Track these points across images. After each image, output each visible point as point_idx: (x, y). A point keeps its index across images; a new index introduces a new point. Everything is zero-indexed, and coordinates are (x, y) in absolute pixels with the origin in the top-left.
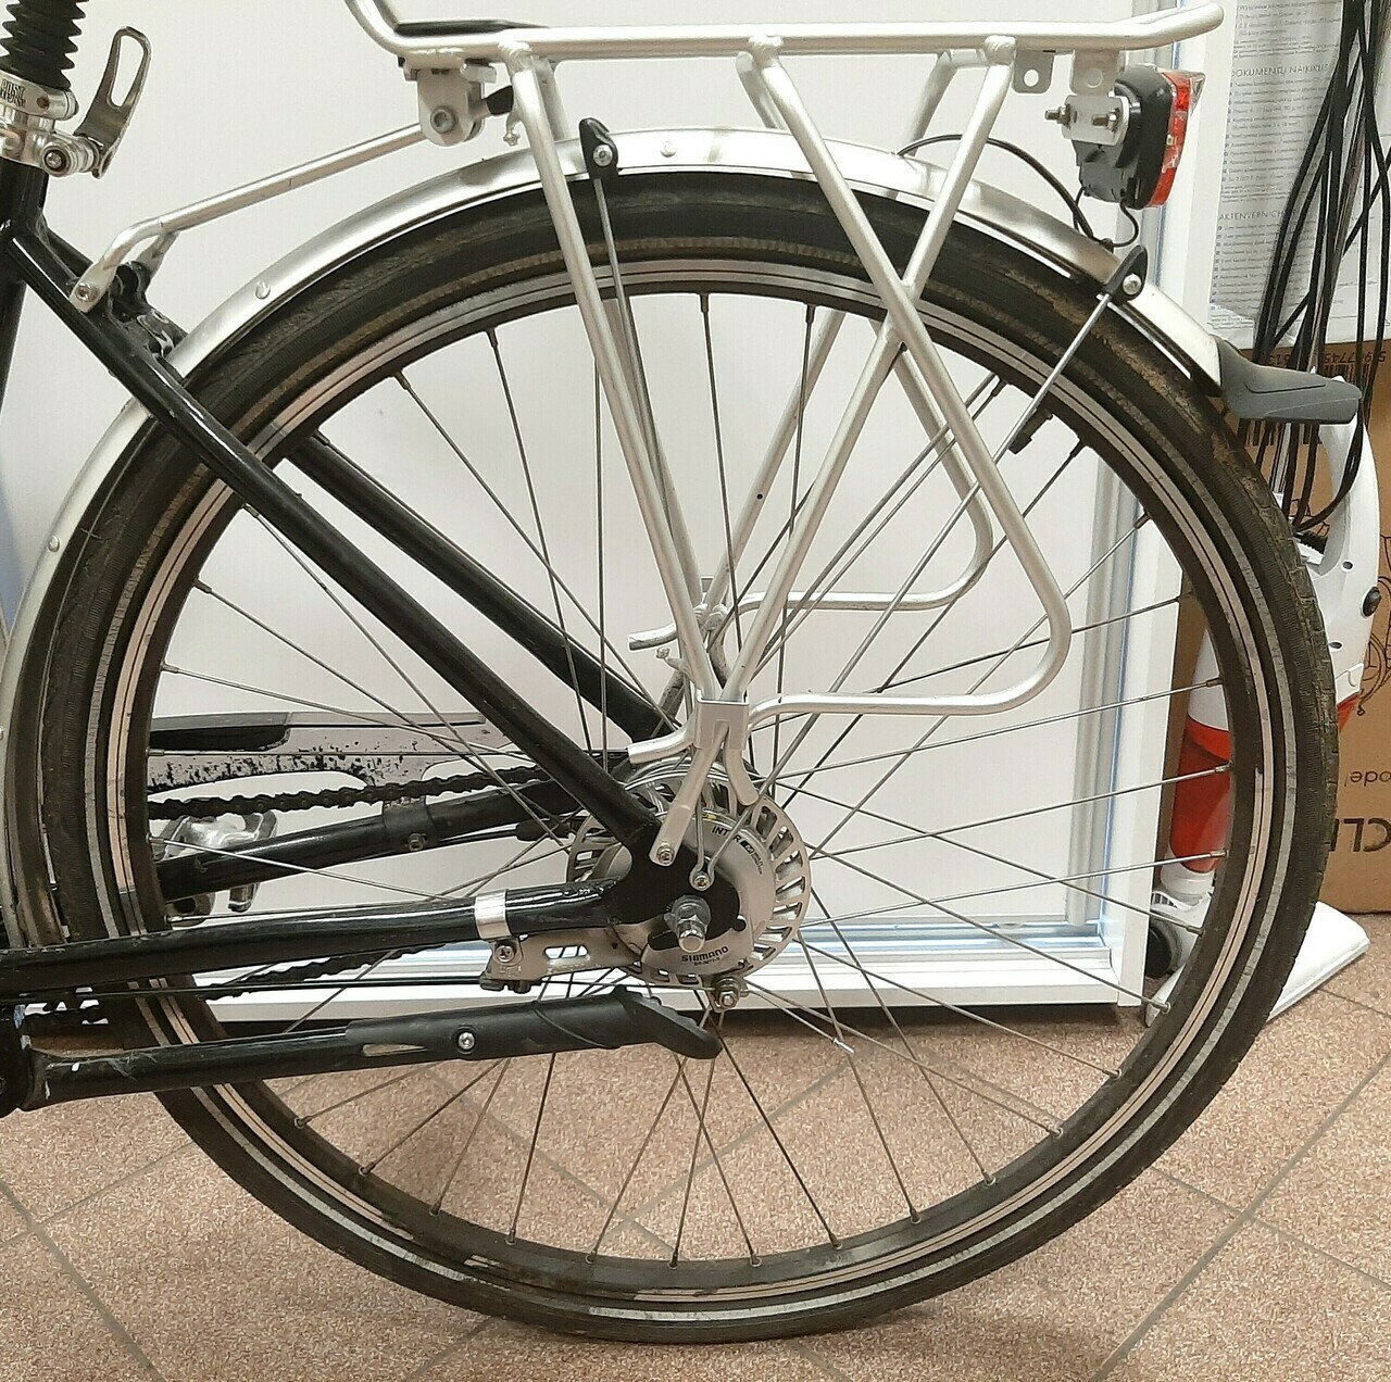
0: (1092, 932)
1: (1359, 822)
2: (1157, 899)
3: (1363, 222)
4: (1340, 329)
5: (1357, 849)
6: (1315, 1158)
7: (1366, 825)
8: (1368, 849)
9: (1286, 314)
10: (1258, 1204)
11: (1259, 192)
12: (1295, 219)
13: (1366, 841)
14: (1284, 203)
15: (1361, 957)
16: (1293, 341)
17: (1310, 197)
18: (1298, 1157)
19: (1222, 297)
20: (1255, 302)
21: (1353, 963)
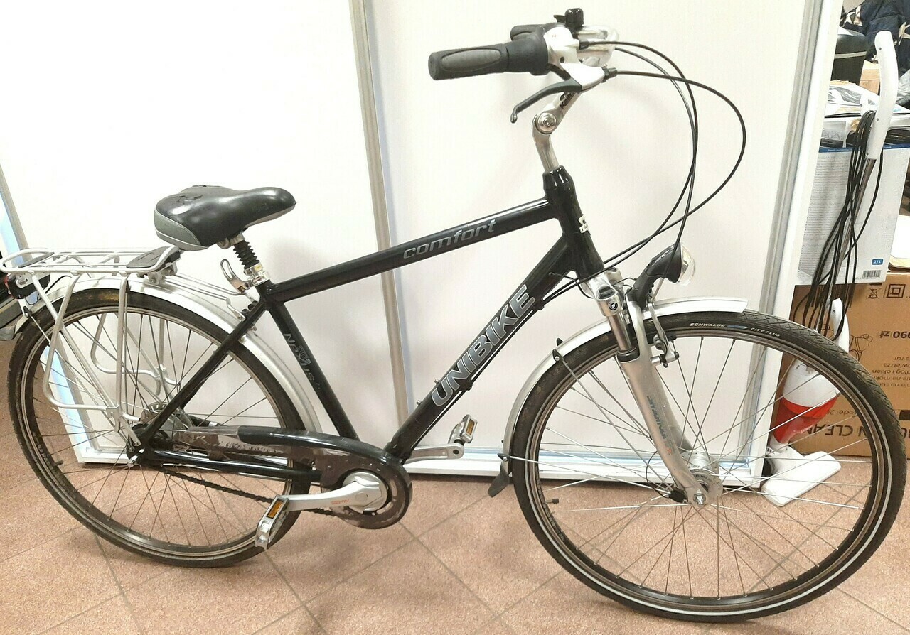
0: (744, 462)
1: (841, 427)
2: (768, 450)
3: (849, 253)
4: (840, 280)
5: (840, 434)
6: (811, 541)
7: (844, 428)
8: (844, 435)
9: (824, 275)
10: (790, 555)
11: (816, 239)
12: (827, 250)
13: (843, 433)
14: (824, 243)
15: (838, 472)
16: (825, 283)
17: (833, 243)
18: (805, 541)
19: (802, 267)
20: (813, 270)
21: (835, 474)
